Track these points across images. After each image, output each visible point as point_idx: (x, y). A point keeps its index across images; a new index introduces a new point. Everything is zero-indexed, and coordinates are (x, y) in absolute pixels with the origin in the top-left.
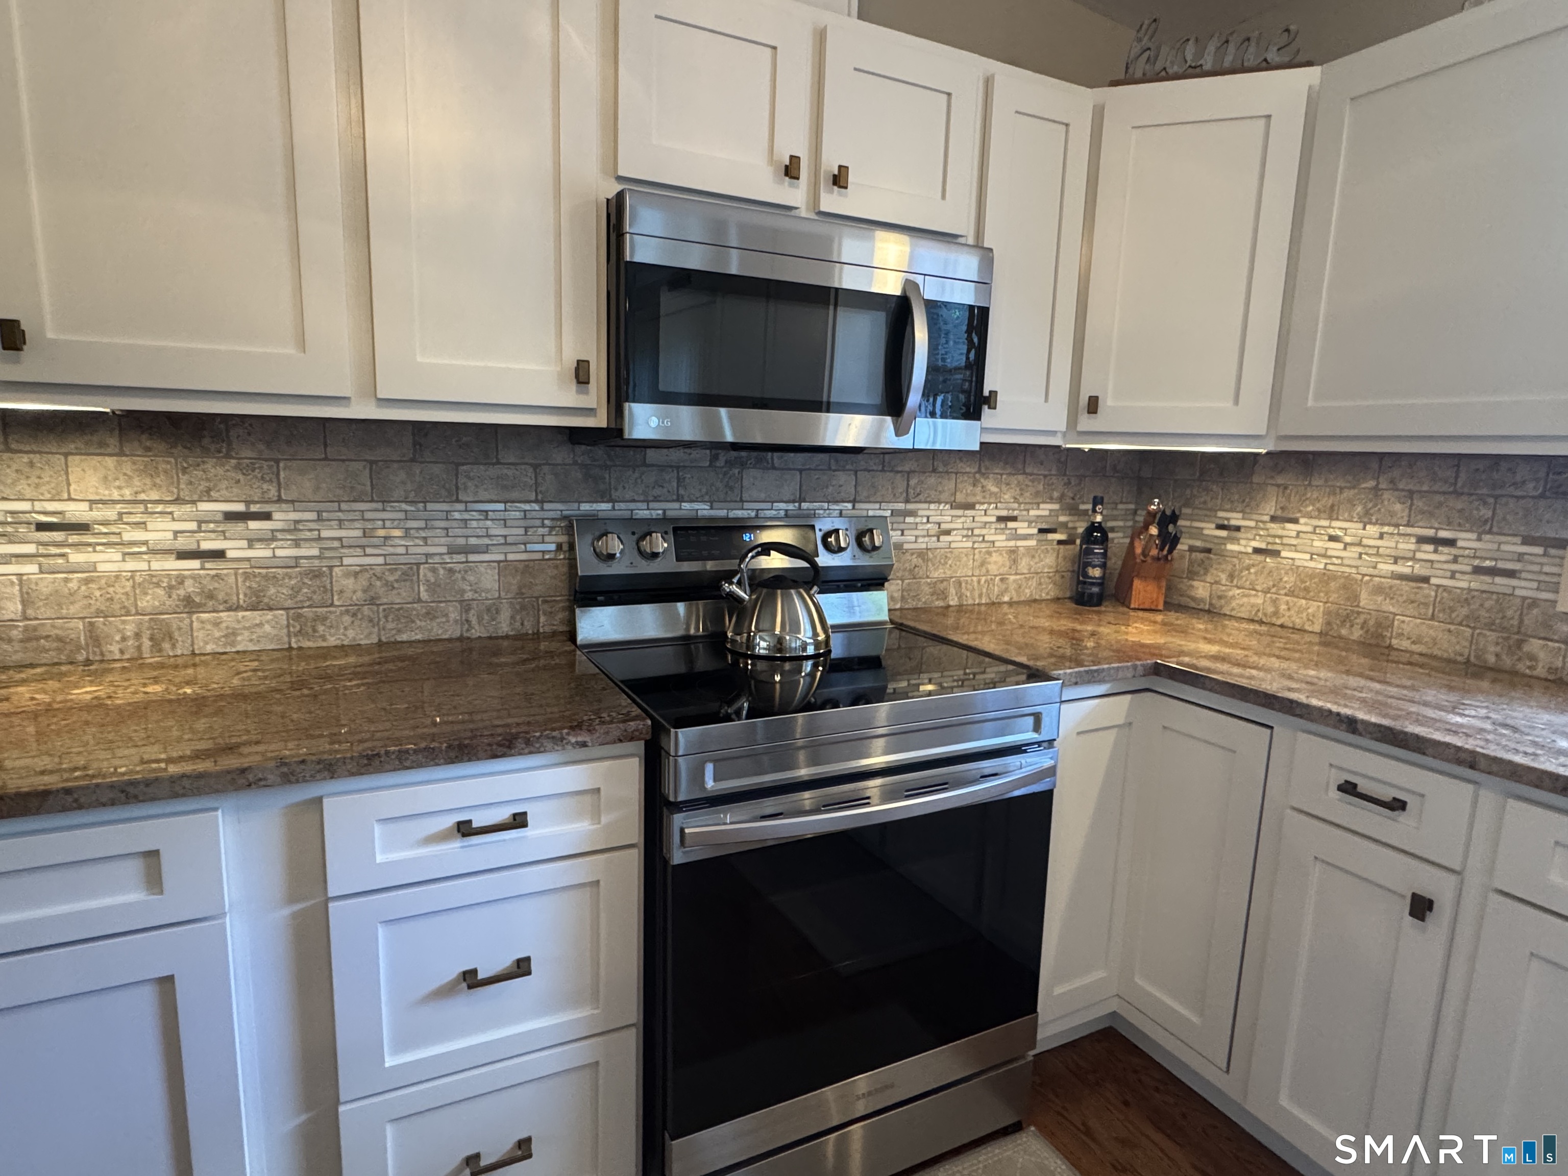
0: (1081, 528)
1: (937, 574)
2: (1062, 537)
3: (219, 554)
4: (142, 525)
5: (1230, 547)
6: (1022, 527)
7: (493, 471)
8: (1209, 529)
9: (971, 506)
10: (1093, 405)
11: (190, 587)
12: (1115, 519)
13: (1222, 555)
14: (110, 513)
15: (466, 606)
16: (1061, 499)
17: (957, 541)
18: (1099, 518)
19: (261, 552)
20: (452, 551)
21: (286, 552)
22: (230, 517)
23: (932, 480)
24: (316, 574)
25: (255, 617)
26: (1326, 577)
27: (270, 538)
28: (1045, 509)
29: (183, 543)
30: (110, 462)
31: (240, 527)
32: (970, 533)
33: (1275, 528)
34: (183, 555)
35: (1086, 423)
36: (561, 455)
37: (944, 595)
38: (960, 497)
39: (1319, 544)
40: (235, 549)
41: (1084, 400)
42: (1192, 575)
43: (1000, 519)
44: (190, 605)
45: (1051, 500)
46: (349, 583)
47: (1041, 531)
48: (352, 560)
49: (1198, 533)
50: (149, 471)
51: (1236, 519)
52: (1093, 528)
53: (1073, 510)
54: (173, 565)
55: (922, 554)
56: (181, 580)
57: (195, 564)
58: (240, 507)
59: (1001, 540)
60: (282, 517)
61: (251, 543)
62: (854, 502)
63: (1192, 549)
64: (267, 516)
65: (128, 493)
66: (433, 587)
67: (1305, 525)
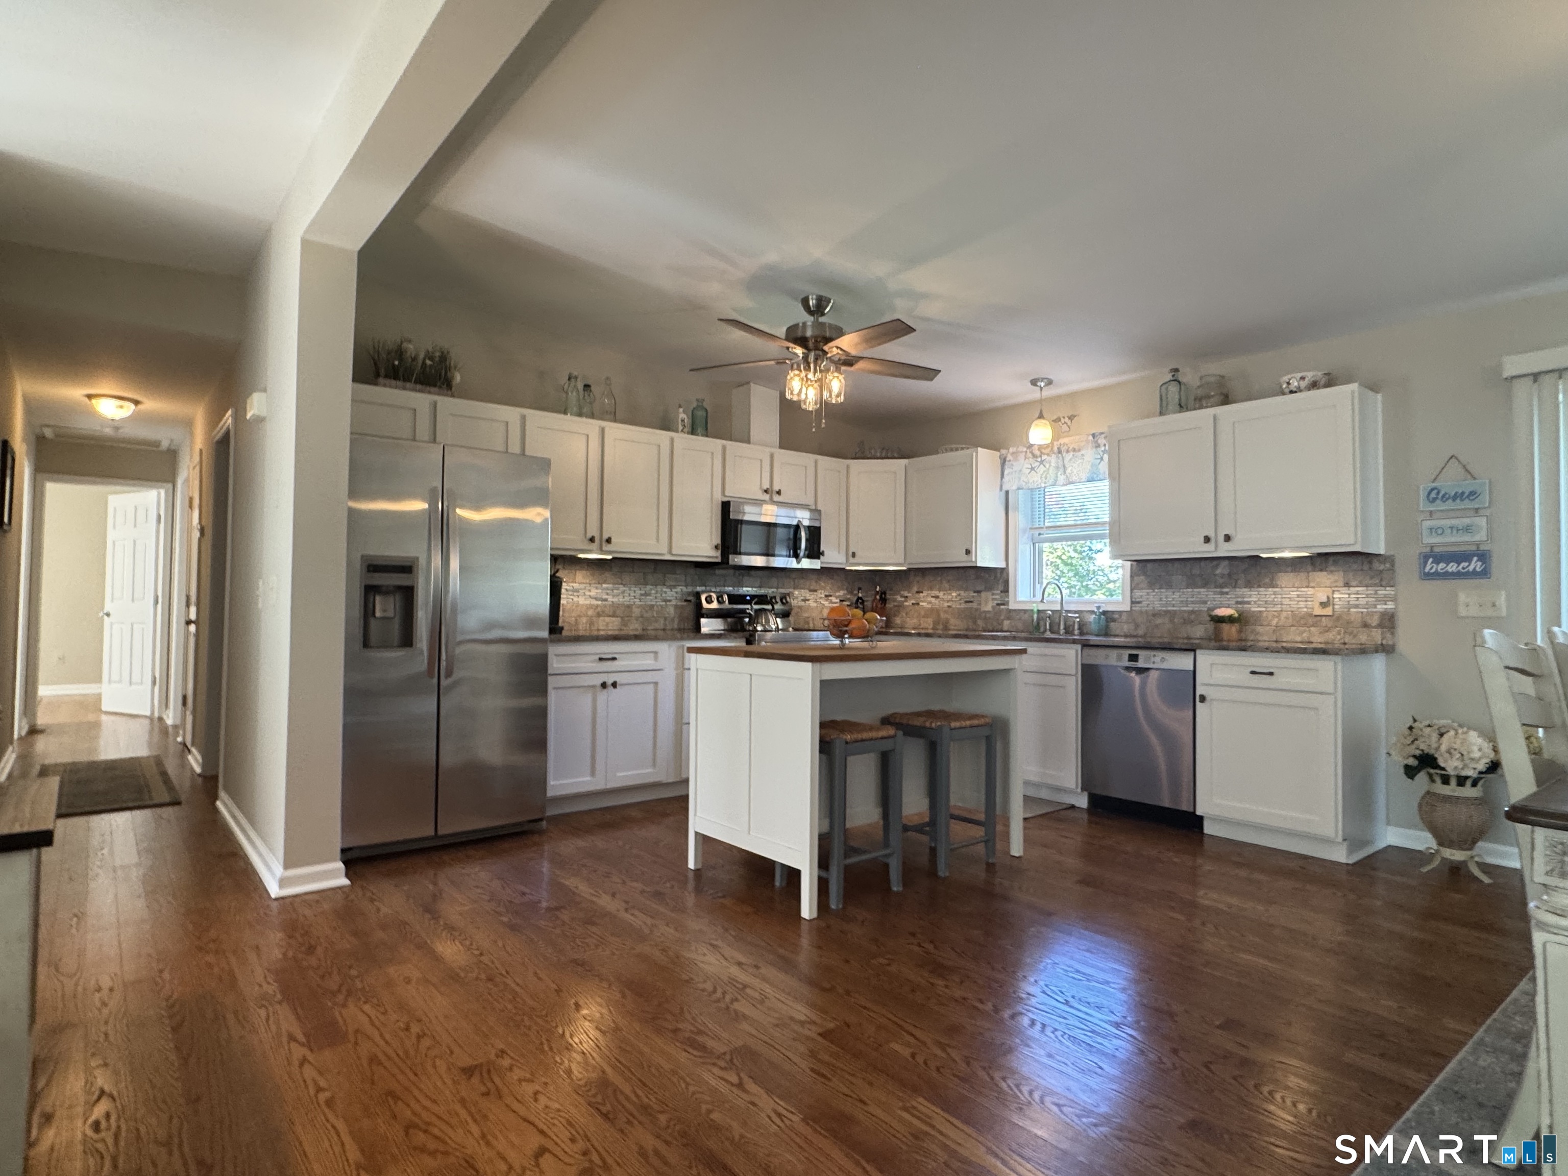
0: (855, 599)
1: (806, 615)
2: (848, 603)
5: (906, 604)
6: (834, 599)
7: (674, 576)
8: (899, 599)
9: (815, 591)
10: (854, 555)
11: (599, 609)
12: (867, 596)
13: (904, 607)
15: (665, 619)
16: (847, 589)
17: (812, 604)
18: (860, 595)
19: (616, 600)
20: (663, 601)
21: (622, 600)
22: (610, 589)
23: (802, 581)
26: (932, 610)
27: (618, 595)
28: (841, 593)
29: (599, 596)
31: (612, 592)
32: (816, 602)
33: (917, 595)
34: (598, 600)
35: (852, 560)
36: (692, 571)
37: (808, 623)
38: (812, 588)
39: (930, 599)
40: (609, 598)
41: (850, 553)
42: (895, 616)
43: (826, 596)
45: (843, 589)
46: (636, 609)
47: (841, 601)
48: (637, 603)
49: (895, 600)
50: (593, 575)
51: (906, 594)
52: (859, 598)
53: (851, 593)
54: (596, 602)
55: (800, 607)
58: (612, 586)
59: (826, 603)
60: (621, 589)
61: (614, 596)
62: (777, 588)
63: (895, 606)
64: (618, 589)
66: (658, 612)
67: (925, 594)
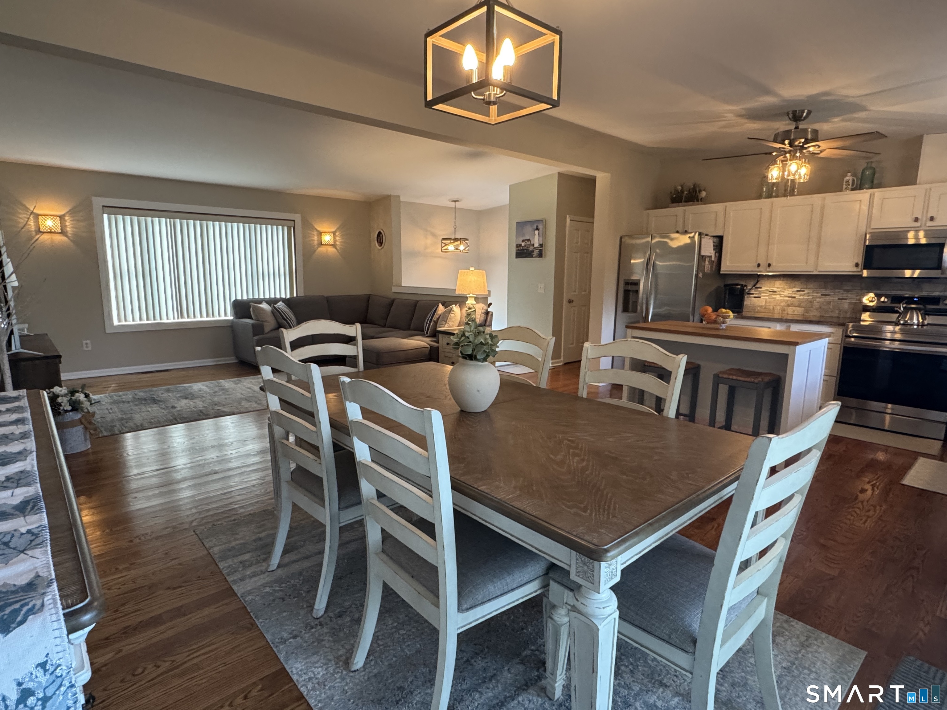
3: (794, 297)
4: (784, 292)
14: (779, 290)
19: (802, 297)
20: (839, 299)
21: (806, 297)
22: (798, 291)
24: (811, 302)
25: (798, 308)
27: (804, 295)
29: (790, 295)
30: (781, 282)
31: (799, 293)
34: (789, 297)
40: (797, 296)
44: (789, 306)
46: (817, 304)
48: (818, 300)
54: (787, 298)
56: (788, 301)
57: (790, 299)
58: (799, 289)
60: (806, 291)
61: (800, 295)
64: (803, 291)
65: (782, 287)
66: (834, 306)
